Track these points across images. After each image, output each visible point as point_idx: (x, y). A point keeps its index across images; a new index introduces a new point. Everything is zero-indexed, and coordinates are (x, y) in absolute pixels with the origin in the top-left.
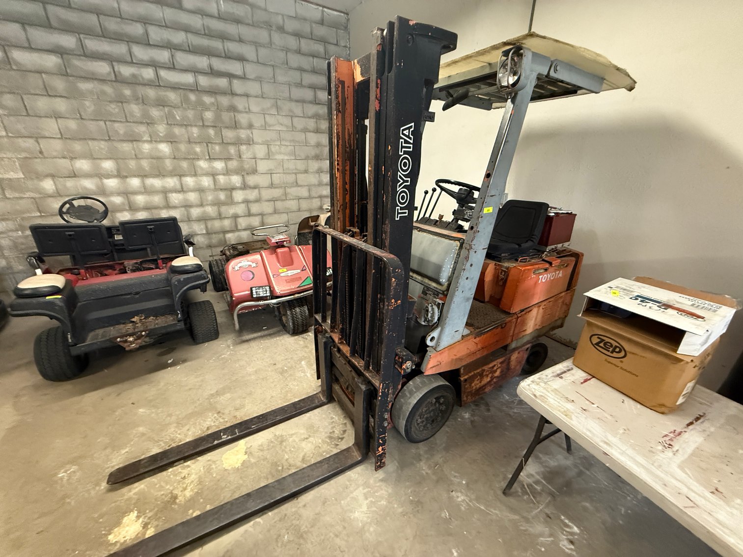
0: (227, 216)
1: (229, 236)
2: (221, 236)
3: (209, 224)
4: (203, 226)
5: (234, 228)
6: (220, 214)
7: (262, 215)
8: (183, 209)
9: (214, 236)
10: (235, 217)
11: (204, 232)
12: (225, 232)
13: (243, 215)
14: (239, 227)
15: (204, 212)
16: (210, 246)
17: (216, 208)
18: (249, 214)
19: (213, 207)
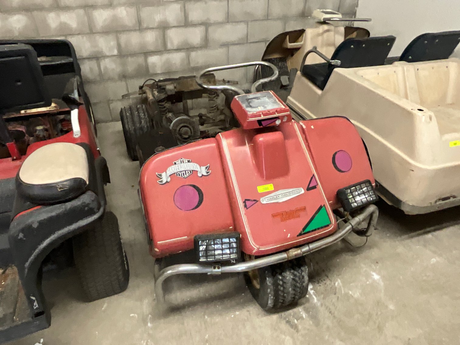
0: (151, 26)
1: (153, 60)
2: (141, 60)
3: (123, 38)
4: (113, 43)
5: (161, 48)
6: (139, 22)
7: (206, 24)
8: (81, 12)
9: (130, 59)
10: (164, 27)
11: (115, 52)
12: (147, 54)
13: (175, 24)
14: (169, 46)
15: (115, 19)
16: (124, 77)
17: (133, 10)
18: (186, 23)
19: (128, 9)
